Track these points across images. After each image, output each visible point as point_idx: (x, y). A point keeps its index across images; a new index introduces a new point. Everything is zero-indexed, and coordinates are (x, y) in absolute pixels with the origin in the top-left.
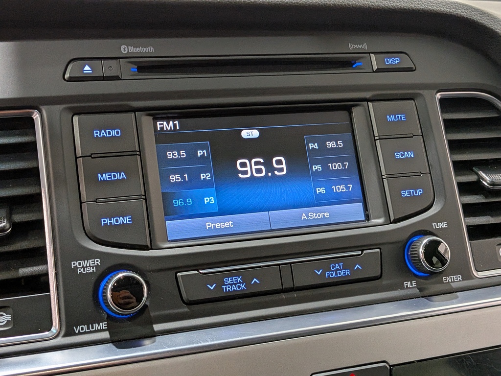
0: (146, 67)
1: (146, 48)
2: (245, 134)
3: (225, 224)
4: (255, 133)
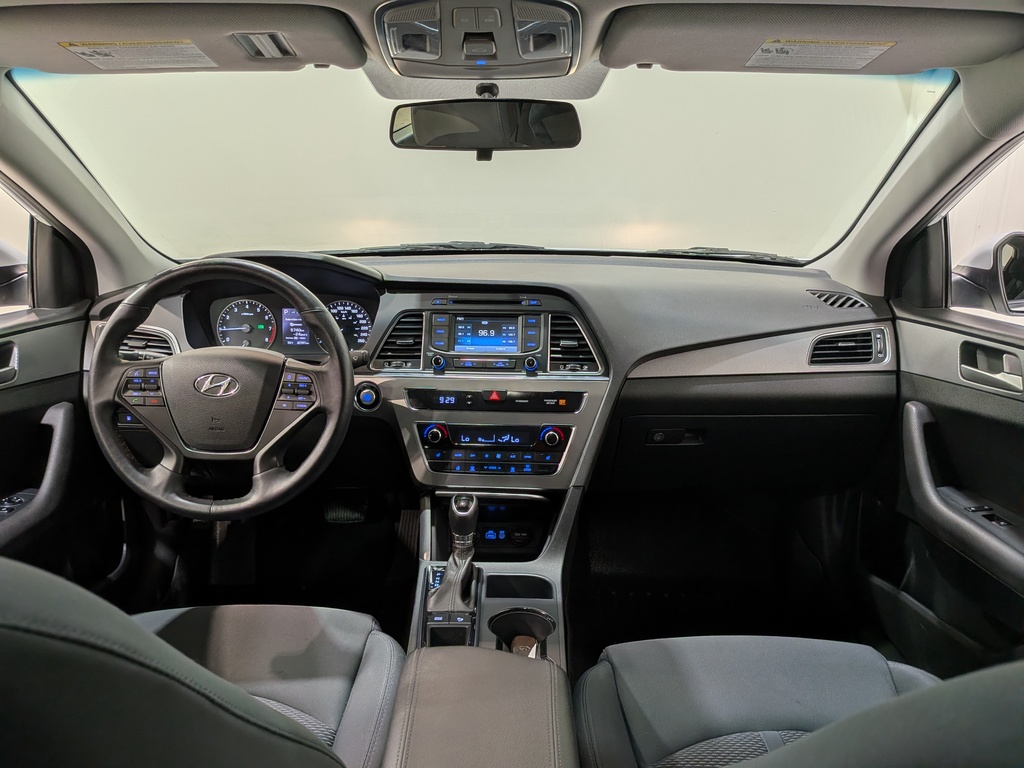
0: (456, 302)
1: (455, 296)
2: (483, 323)
3: (472, 348)
4: (486, 323)
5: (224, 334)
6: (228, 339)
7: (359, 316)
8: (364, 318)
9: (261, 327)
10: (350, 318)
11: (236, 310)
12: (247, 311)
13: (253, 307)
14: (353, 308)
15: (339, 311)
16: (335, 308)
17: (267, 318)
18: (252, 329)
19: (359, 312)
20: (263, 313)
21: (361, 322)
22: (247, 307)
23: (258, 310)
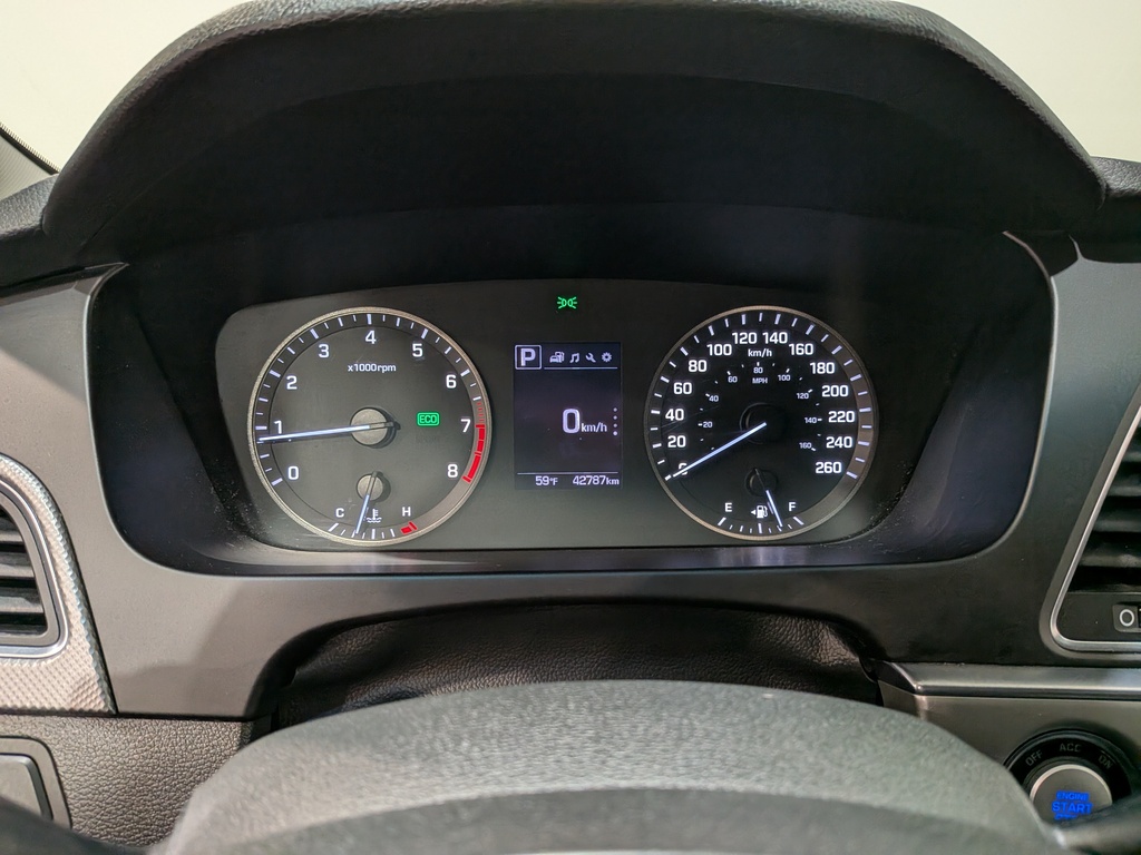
5: (277, 456)
6: (293, 473)
7: (822, 368)
8: (840, 377)
9: (428, 419)
10: (786, 378)
11: (325, 350)
12: (370, 354)
13: (398, 337)
14: (797, 336)
15: (741, 350)
16: (723, 335)
17: (450, 381)
18: (393, 428)
19: (822, 354)
20: (438, 363)
21: (829, 391)
22: (371, 337)
23: (417, 349)
